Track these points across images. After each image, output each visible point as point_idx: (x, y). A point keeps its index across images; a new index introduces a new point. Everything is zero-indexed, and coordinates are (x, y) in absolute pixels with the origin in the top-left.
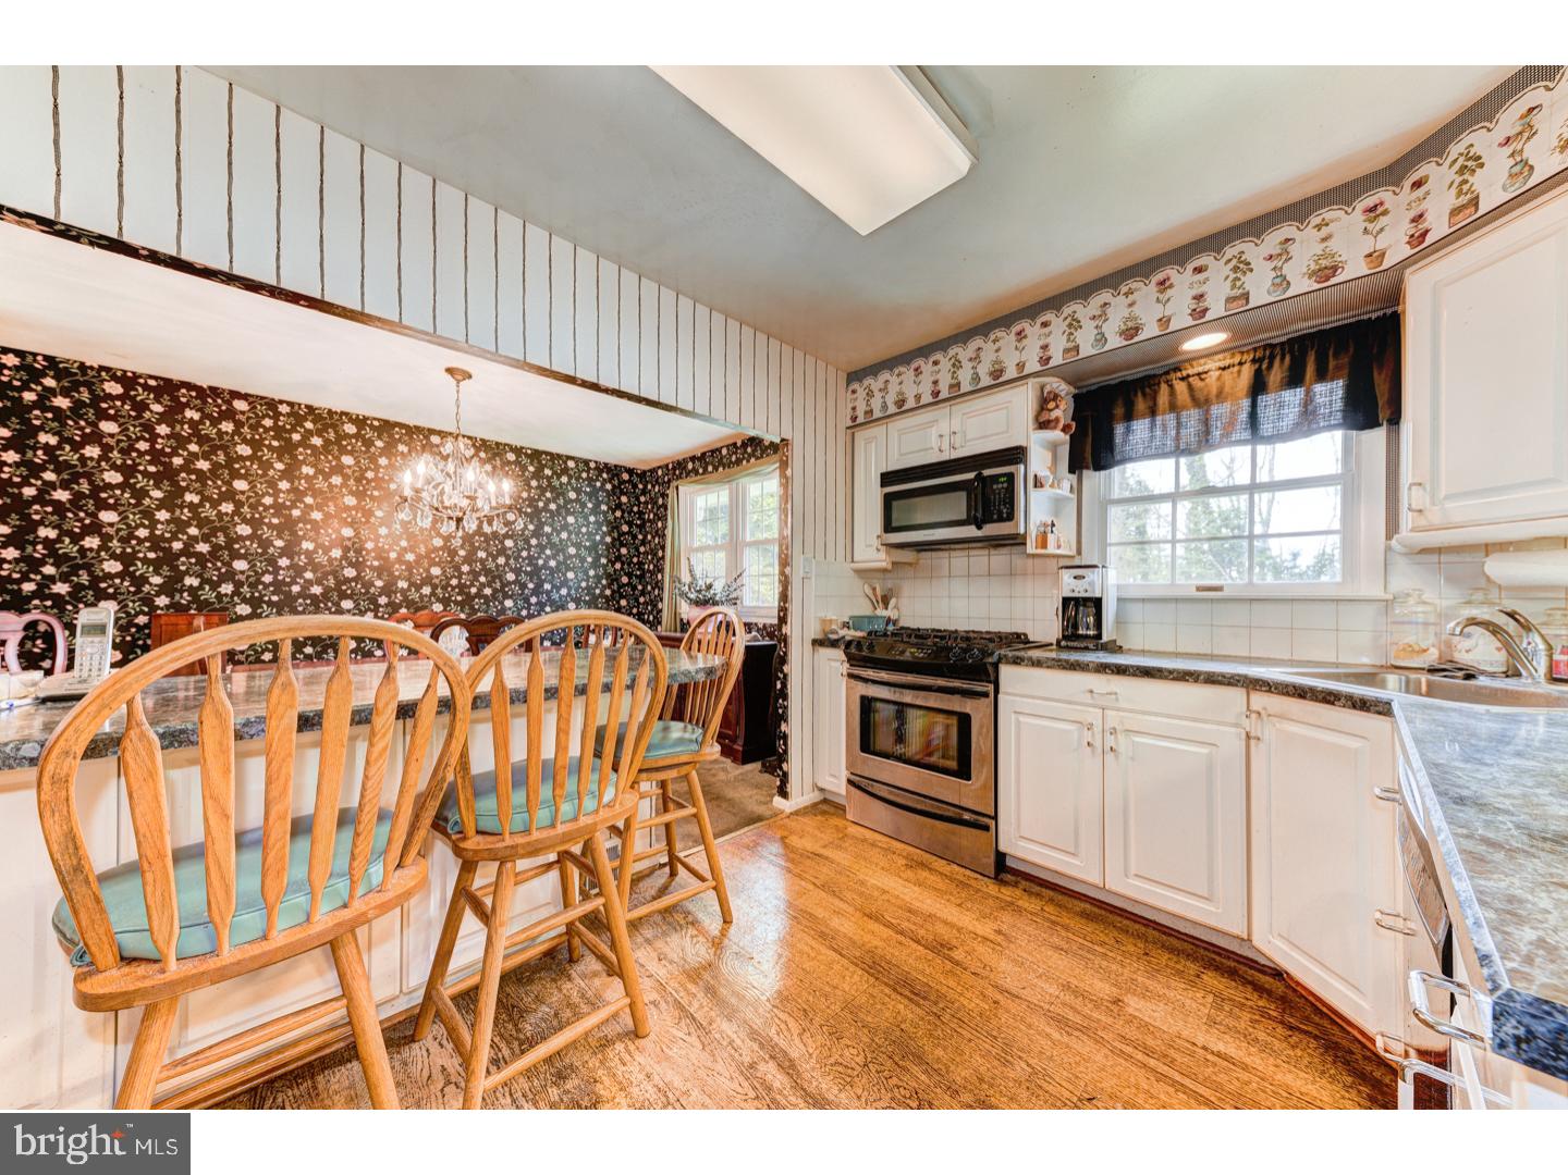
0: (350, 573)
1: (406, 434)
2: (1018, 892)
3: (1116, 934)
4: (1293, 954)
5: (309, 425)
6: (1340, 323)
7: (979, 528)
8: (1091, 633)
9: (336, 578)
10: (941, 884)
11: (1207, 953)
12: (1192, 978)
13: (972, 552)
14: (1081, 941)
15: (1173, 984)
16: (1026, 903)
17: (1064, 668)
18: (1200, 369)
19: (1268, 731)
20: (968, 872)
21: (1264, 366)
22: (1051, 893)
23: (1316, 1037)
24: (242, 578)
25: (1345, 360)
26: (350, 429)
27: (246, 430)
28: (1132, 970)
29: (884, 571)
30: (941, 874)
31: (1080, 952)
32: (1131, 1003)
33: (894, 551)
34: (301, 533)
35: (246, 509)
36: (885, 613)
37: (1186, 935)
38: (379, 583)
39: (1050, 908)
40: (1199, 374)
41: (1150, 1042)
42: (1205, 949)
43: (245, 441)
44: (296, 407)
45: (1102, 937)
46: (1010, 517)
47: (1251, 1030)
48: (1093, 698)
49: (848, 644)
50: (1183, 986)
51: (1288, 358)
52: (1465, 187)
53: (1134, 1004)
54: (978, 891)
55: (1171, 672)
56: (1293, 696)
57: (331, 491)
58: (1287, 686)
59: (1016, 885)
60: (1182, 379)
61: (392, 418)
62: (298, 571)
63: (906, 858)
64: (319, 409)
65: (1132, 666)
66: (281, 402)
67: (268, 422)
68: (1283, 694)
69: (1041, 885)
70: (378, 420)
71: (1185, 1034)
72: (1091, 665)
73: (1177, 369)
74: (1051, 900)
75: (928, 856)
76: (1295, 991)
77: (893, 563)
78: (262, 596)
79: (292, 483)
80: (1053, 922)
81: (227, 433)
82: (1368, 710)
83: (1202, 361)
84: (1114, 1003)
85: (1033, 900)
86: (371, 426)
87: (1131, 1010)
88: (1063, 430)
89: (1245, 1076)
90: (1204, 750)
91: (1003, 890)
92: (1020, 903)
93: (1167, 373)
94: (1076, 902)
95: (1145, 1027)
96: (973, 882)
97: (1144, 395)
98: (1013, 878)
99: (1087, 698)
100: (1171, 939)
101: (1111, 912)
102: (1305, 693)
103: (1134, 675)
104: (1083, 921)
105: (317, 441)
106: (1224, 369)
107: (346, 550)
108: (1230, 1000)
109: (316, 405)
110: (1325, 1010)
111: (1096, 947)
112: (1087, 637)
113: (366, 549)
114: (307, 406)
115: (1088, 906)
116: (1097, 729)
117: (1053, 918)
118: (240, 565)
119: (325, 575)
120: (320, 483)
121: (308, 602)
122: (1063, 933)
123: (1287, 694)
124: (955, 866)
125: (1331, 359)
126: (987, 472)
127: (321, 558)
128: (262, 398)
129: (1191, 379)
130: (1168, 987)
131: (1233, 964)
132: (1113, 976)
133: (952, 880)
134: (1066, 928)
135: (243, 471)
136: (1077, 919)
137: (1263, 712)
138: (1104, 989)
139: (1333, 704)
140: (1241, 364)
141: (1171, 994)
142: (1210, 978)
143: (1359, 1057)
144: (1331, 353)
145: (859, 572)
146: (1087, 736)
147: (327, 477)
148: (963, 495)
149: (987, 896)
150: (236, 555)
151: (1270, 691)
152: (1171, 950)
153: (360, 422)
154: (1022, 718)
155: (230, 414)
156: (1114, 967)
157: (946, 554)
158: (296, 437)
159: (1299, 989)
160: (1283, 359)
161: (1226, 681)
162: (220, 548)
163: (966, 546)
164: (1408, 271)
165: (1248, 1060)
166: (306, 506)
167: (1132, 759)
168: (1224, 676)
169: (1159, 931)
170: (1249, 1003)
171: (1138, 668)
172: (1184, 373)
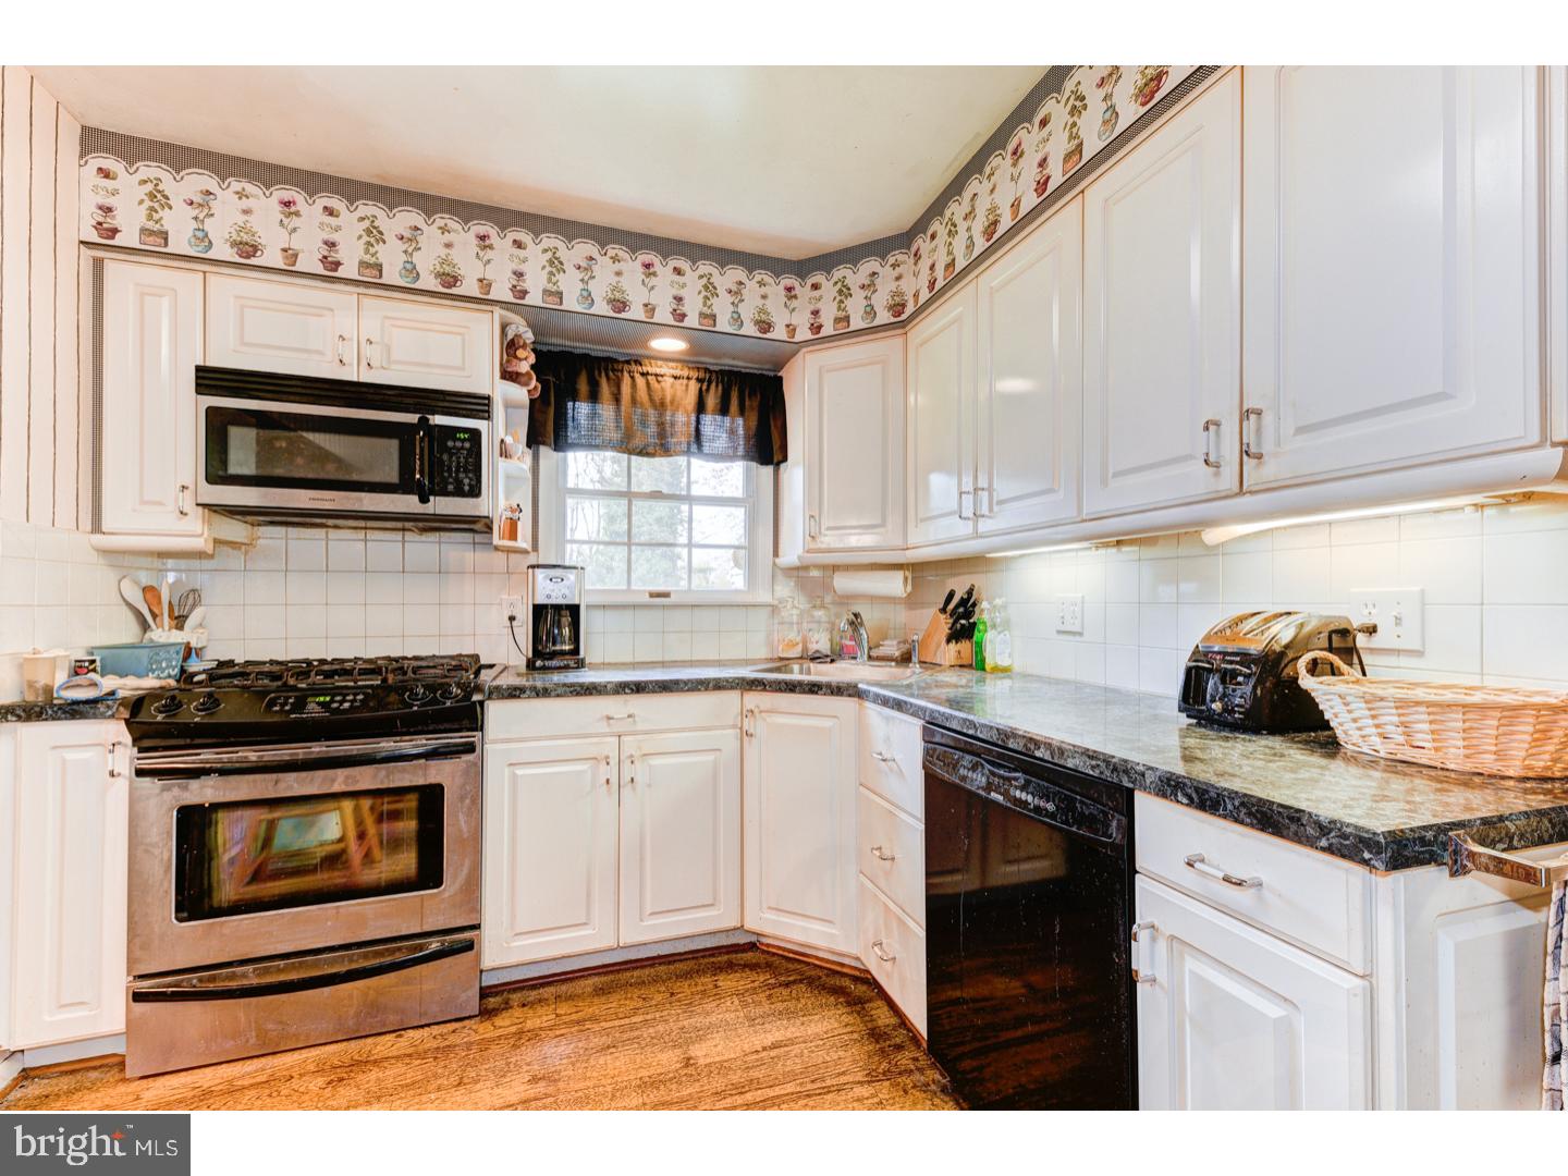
2: (517, 1012)
3: (637, 992)
4: (782, 919)
6: (752, 371)
7: (424, 500)
8: (567, 647)
10: (412, 1072)
11: (706, 960)
12: (714, 991)
13: (371, 535)
14: (617, 1023)
15: (708, 1007)
16: (538, 1019)
17: (578, 694)
18: (658, 371)
19: (757, 726)
20: (436, 1030)
21: (704, 387)
22: (551, 989)
23: (801, 981)
25: (756, 404)
28: (675, 1020)
29: (200, 555)
30: (397, 1058)
31: (625, 1036)
32: (699, 1053)
33: (217, 518)
36: (177, 637)
37: (686, 953)
39: (563, 1009)
40: (656, 375)
41: (735, 1078)
42: (703, 957)
45: (632, 1004)
46: (475, 492)
47: (773, 1007)
48: (609, 725)
49: (136, 705)
50: (715, 1004)
51: (720, 387)
52: (843, 306)
53: (701, 1052)
54: (469, 1045)
55: (686, 682)
56: (785, 691)
58: (780, 683)
59: (507, 1006)
60: (643, 374)
63: (319, 1071)
65: (651, 682)
68: (776, 691)
69: (534, 987)
71: (746, 1047)
72: (609, 686)
73: (638, 363)
74: (558, 997)
75: (353, 1044)
76: (768, 953)
77: (217, 542)
80: (578, 1022)
82: (842, 695)
83: (659, 363)
84: (687, 1066)
85: (540, 1010)
87: (702, 1062)
88: (529, 391)
89: (796, 1049)
90: (710, 757)
91: (498, 1021)
92: (529, 1025)
93: (628, 362)
94: (582, 983)
95: (722, 1067)
96: (452, 1039)
97: (608, 378)
98: (498, 999)
99: (603, 727)
100: (677, 965)
101: (618, 971)
102: (795, 687)
103: (654, 692)
104: (603, 999)
106: (675, 378)
108: (747, 991)
110: (791, 955)
111: (634, 1020)
112: (563, 653)
115: (596, 979)
116: (614, 762)
117: (574, 1017)
122: (596, 1027)
123: (780, 690)
124: (411, 1033)
125: (747, 399)
126: (439, 420)
129: (649, 377)
130: (708, 1014)
131: (725, 958)
132: (667, 1038)
133: (422, 1055)
134: (594, 1019)
136: (596, 1000)
137: (756, 711)
138: (668, 1059)
139: (817, 693)
140: (688, 378)
141: (713, 1018)
142: (727, 982)
143: (824, 978)
144: (747, 393)
145: (106, 552)
146: (604, 772)
148: (393, 445)
149: (485, 1045)
151: (764, 690)
152: (687, 975)
154: (520, 772)
156: (661, 1028)
157: (320, 532)
159: (770, 949)
160: (717, 386)
161: (728, 685)
163: (362, 523)
164: (804, 350)
165: (789, 1035)
167: (649, 786)
168: (727, 681)
169: (664, 963)
170: (756, 984)
171: (657, 682)
172: (645, 369)
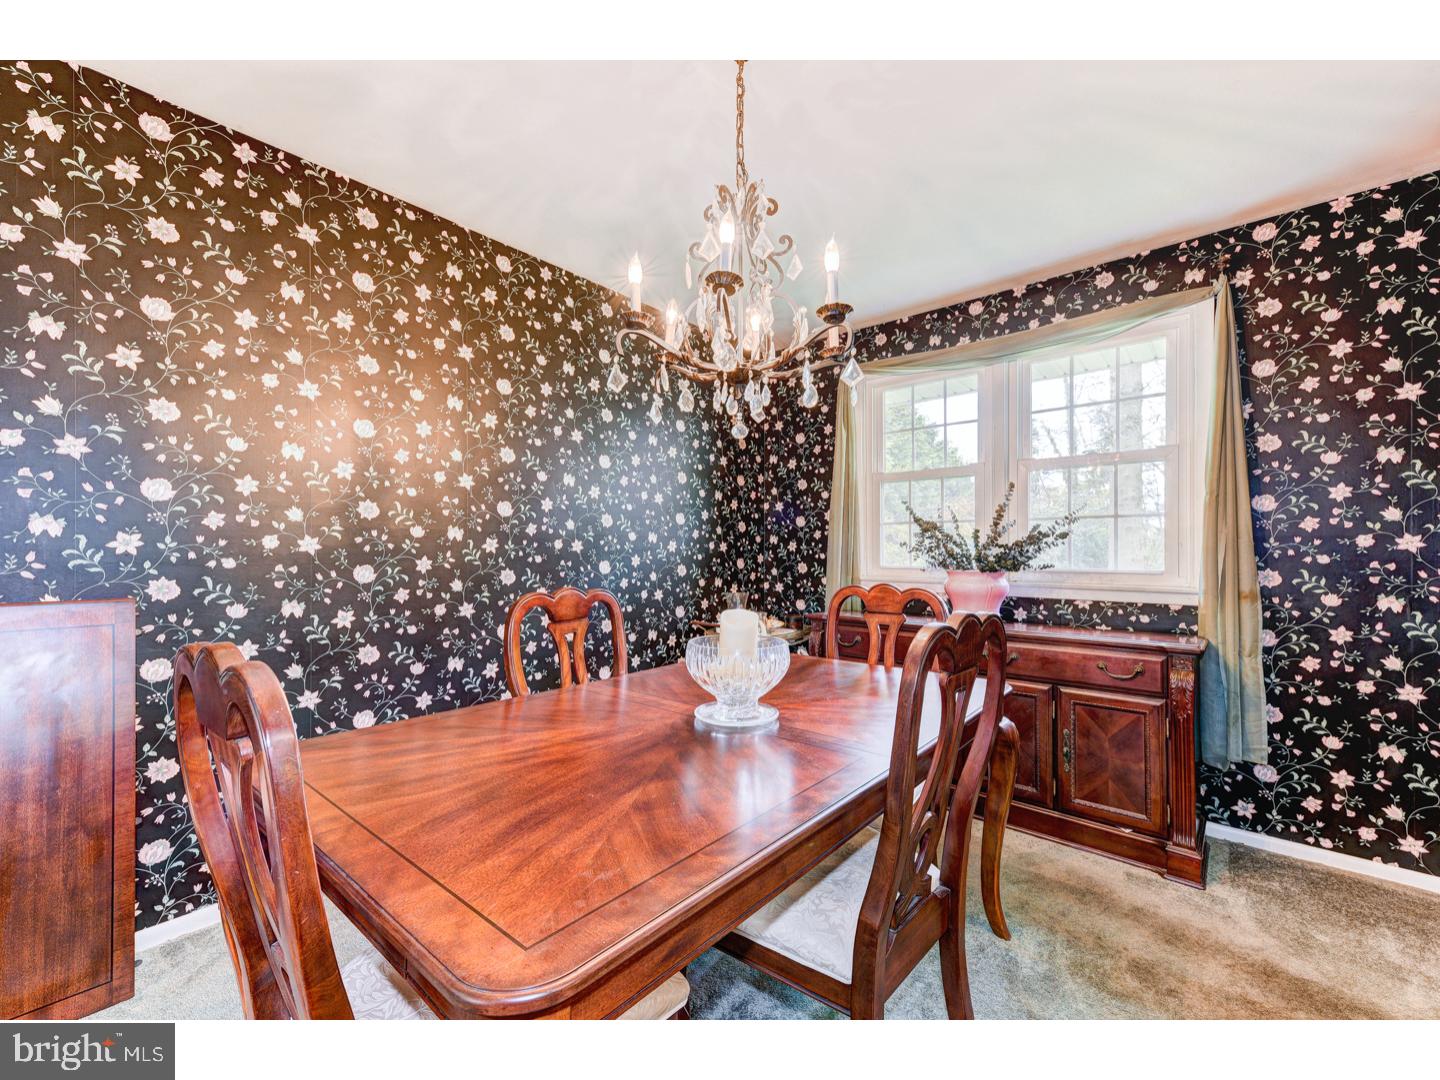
0: (369, 510)
1: (458, 246)
5: (293, 198)
9: (344, 520)
24: (162, 518)
26: (368, 219)
27: (166, 184)
34: (279, 425)
35: (168, 364)
38: (418, 532)
43: (164, 210)
44: (269, 155)
57: (335, 342)
61: (439, 210)
62: (275, 505)
64: (313, 167)
66: (240, 138)
67: (213, 177)
70: (415, 209)
78: (203, 559)
79: (262, 318)
81: (124, 183)
86: (402, 218)
105: (308, 234)
107: (362, 465)
109: (306, 159)
113: (396, 464)
114: (289, 157)
118: (157, 489)
119: (326, 514)
120: (314, 324)
121: (294, 570)
127: (317, 481)
128: (202, 121)
135: (161, 278)
147: (328, 313)
150: (147, 467)
153: (386, 207)
155: (135, 145)
158: (269, 219)
162: (113, 448)
166: (290, 367)
